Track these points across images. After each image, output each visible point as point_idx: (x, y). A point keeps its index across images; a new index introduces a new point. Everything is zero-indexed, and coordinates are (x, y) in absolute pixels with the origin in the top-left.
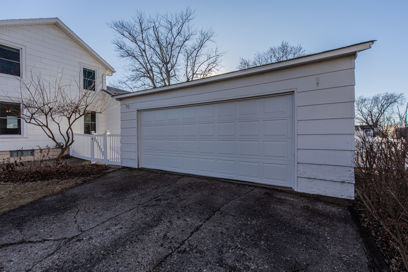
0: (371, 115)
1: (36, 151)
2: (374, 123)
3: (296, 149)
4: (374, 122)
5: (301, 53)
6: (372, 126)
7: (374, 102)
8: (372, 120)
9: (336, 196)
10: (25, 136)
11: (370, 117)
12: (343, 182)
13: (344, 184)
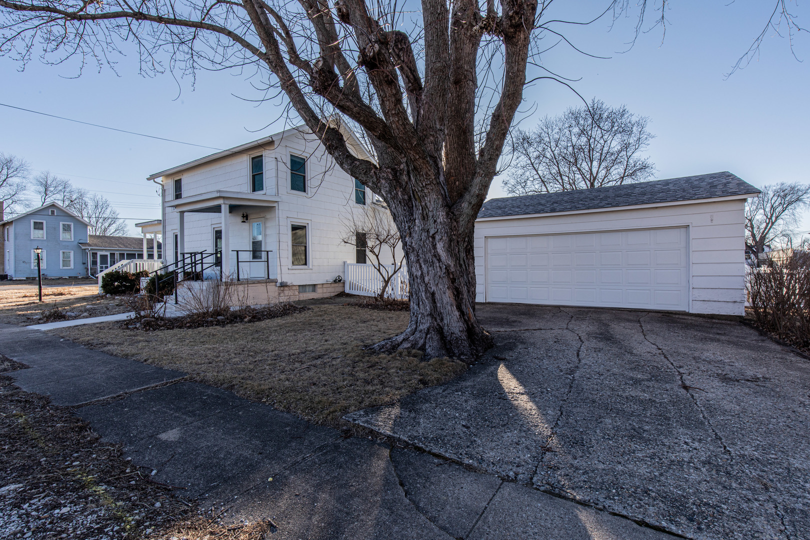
0: (752, 227)
1: (319, 286)
2: (756, 242)
3: (691, 276)
4: (758, 239)
5: (624, 120)
6: (754, 246)
7: (757, 202)
8: (753, 235)
9: (728, 314)
10: (311, 267)
11: (749, 231)
12: (735, 302)
13: (736, 304)
